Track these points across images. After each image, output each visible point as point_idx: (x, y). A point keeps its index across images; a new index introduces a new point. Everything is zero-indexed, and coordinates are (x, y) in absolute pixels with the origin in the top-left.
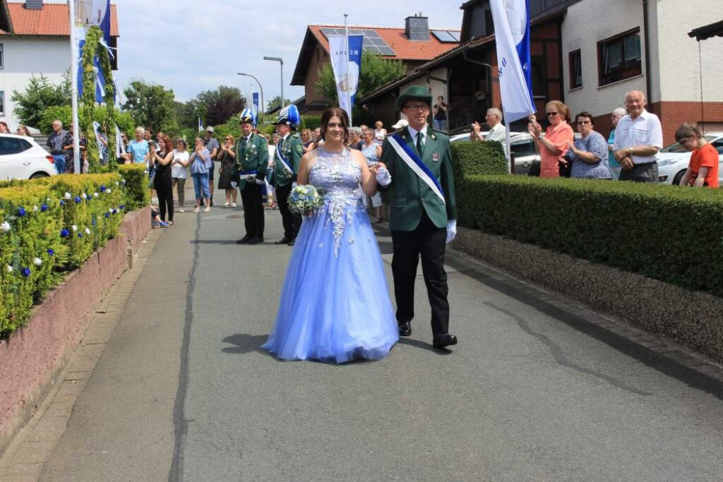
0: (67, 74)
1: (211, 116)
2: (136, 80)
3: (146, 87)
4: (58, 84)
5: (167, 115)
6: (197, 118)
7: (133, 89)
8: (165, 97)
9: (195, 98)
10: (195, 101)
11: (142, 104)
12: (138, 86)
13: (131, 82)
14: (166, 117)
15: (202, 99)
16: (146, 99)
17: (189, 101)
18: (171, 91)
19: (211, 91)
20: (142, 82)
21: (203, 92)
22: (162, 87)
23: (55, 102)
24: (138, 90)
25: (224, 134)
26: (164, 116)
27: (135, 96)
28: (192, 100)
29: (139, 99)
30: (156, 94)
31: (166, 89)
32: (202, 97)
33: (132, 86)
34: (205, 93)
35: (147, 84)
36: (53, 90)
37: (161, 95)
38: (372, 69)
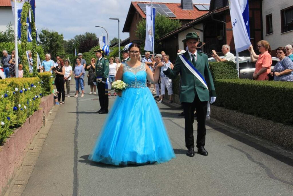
0: (9, 26)
1: (81, 48)
2: (44, 29)
3: (49, 33)
4: (5, 31)
5: (60, 47)
6: (74, 49)
7: (42, 34)
8: (58, 38)
9: (73, 38)
10: (73, 40)
11: (47, 41)
12: (45, 32)
13: (42, 30)
14: (59, 48)
15: (77, 39)
16: (49, 39)
17: (70, 40)
18: (62, 35)
19: (81, 35)
20: (47, 30)
21: (77, 35)
22: (57, 33)
23: (3, 40)
24: (45, 34)
25: (88, 57)
26: (58, 47)
27: (43, 37)
28: (71, 40)
29: (45, 39)
30: (54, 36)
31: (59, 34)
32: (77, 38)
33: (42, 33)
34: (78, 36)
35: (49, 31)
36: (2, 34)
37: (57, 37)
38: (164, 24)
